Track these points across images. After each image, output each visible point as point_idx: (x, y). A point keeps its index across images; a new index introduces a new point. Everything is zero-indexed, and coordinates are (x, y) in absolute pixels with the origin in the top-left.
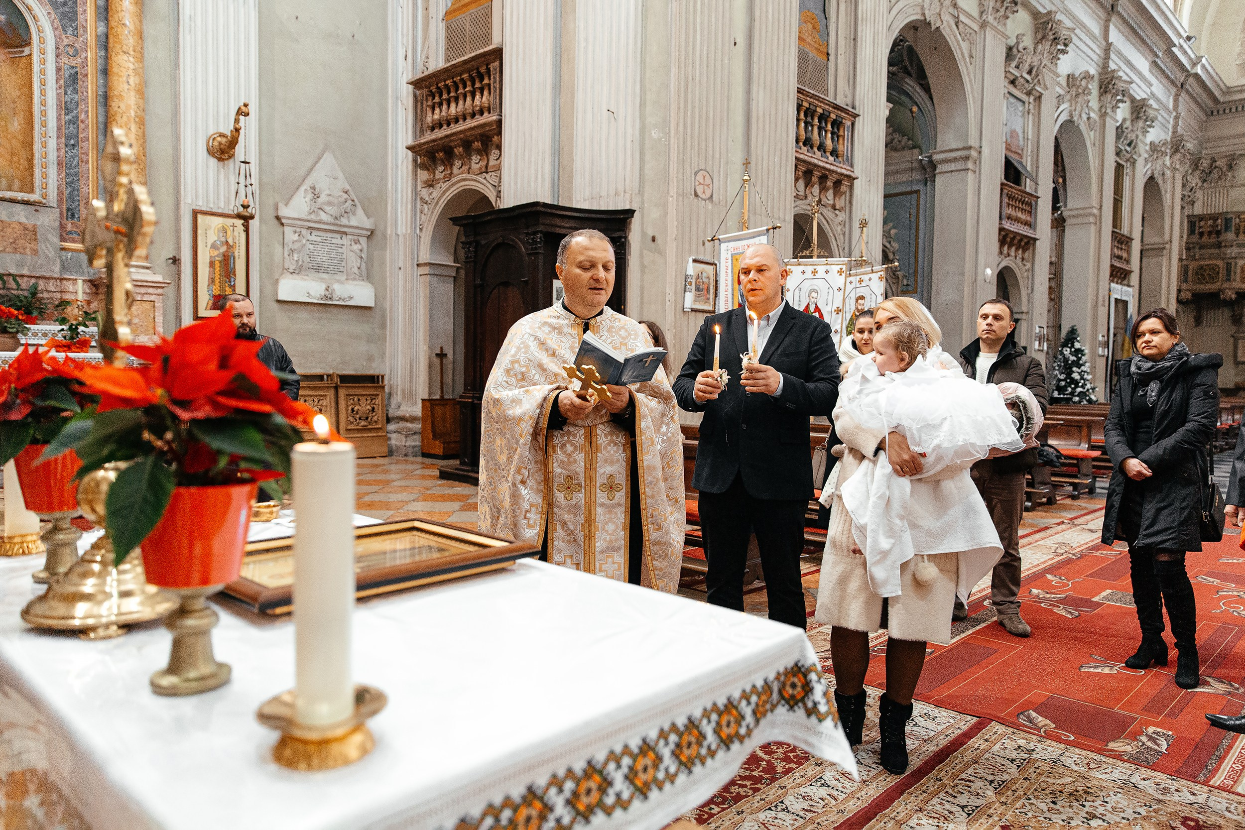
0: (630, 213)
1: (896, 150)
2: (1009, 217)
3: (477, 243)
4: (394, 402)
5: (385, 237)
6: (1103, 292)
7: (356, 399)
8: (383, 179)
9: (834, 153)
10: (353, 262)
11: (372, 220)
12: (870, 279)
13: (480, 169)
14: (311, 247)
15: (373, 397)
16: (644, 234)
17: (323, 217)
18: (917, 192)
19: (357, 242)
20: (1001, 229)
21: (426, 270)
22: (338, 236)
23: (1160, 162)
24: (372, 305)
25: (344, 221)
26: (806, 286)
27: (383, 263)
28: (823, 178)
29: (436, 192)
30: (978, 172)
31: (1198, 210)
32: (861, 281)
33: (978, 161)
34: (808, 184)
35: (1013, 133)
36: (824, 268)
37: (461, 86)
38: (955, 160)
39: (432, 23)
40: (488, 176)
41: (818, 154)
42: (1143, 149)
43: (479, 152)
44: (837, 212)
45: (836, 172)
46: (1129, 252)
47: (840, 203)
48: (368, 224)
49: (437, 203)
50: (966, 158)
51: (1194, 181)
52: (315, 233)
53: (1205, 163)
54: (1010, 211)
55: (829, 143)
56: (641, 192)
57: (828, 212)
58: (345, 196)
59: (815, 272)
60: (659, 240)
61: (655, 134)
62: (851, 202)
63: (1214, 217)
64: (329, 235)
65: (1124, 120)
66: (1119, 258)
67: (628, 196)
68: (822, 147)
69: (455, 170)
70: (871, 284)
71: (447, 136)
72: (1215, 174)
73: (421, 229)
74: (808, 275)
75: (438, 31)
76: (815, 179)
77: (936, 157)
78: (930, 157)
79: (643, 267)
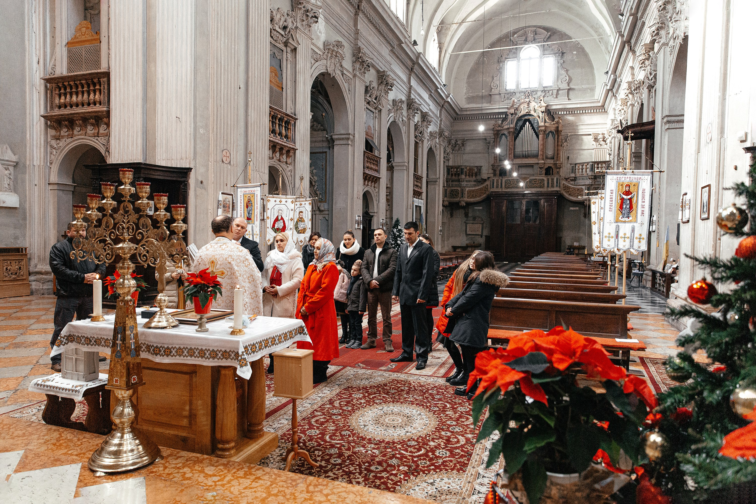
0: (190, 169)
1: (315, 130)
2: (368, 167)
3: (101, 179)
4: (33, 263)
5: (25, 166)
6: (410, 202)
7: (9, 262)
8: (24, 132)
9: (286, 137)
10: (5, 181)
11: (17, 157)
12: (305, 204)
13: (94, 134)
15: (20, 261)
16: (197, 180)
18: (326, 152)
19: (6, 169)
20: (364, 173)
21: (56, 187)
23: (434, 141)
24: (18, 206)
26: (277, 207)
27: (23, 181)
28: (281, 149)
29: (62, 143)
30: (353, 146)
31: (451, 164)
32: (301, 204)
33: (353, 141)
34: (274, 152)
35: (369, 127)
36: (285, 200)
37: (80, 87)
38: (343, 139)
39: (58, 48)
40: (99, 139)
41: (279, 137)
42: (426, 136)
43: (93, 125)
44: (288, 165)
45: (287, 147)
46: (421, 183)
47: (289, 161)
48: (14, 158)
49: (63, 149)
50: (348, 139)
51: (449, 150)
53: (453, 142)
54: (368, 165)
55: (284, 132)
56: (195, 160)
57: (284, 166)
59: (281, 201)
60: (204, 183)
61: (202, 131)
62: (294, 161)
63: (457, 167)
65: (418, 122)
66: (417, 186)
67: (188, 160)
68: (280, 134)
69: (75, 132)
70: (306, 206)
71: (71, 114)
72: (457, 148)
73: (51, 163)
74: (278, 202)
75: (62, 53)
76: (277, 149)
77: (334, 137)
78: (331, 136)
79: (196, 196)
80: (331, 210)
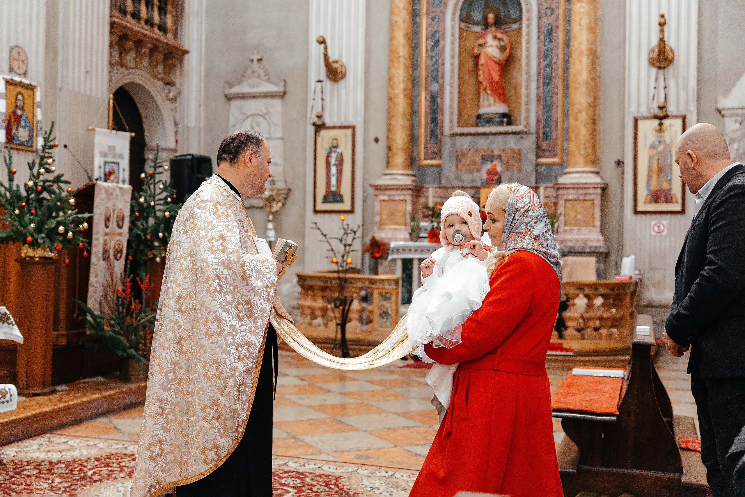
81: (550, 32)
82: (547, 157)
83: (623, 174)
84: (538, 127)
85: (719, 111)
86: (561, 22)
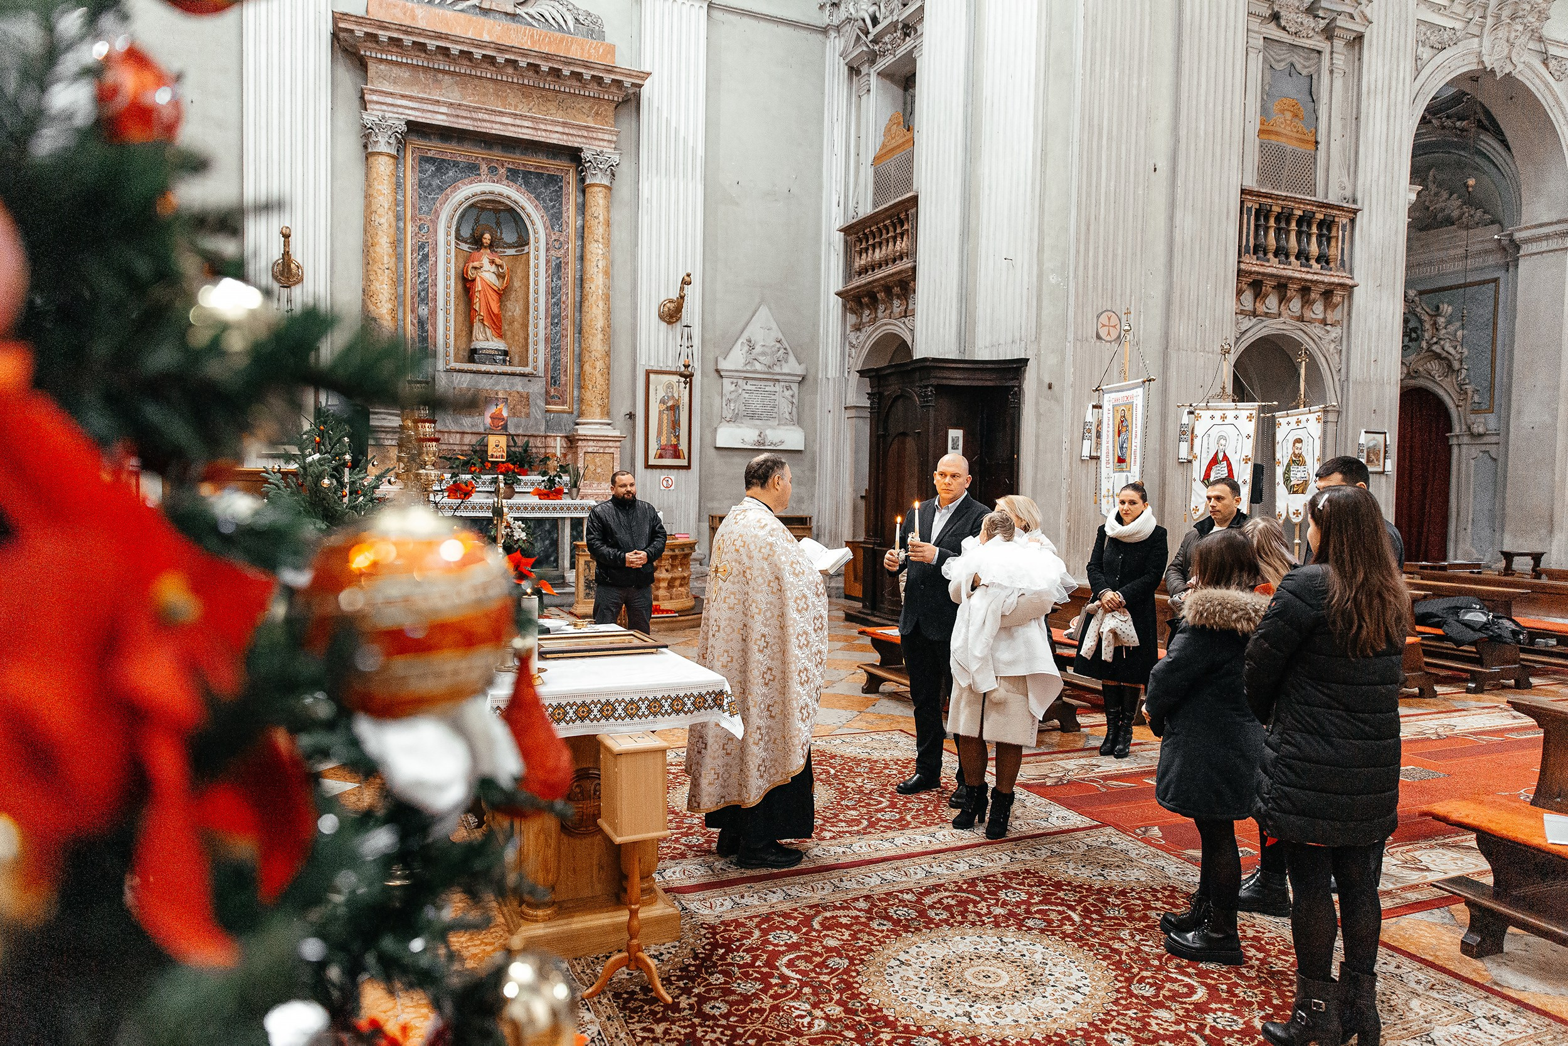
0: (1024, 362)
3: (881, 394)
5: (816, 380)
8: (816, 325)
9: (1324, 259)
10: (785, 408)
11: (803, 366)
12: (1308, 420)
13: (900, 313)
14: (747, 396)
16: (1040, 381)
17: (758, 367)
18: (1496, 280)
19: (789, 388)
21: (852, 413)
22: (772, 384)
24: (802, 448)
25: (777, 369)
27: (813, 407)
28: (1304, 291)
29: (862, 336)
32: (1299, 422)
37: (884, 232)
38: (1547, 237)
39: (862, 172)
40: (906, 322)
41: (1296, 263)
43: (899, 297)
44: (1328, 328)
45: (1323, 283)
47: (1331, 317)
48: (799, 370)
49: (864, 346)
52: (750, 382)
55: (1314, 249)
56: (1037, 339)
57: (1314, 329)
58: (778, 345)
59: (1224, 418)
60: (1055, 388)
61: (1053, 279)
62: (1349, 314)
64: (763, 383)
67: (1023, 343)
69: (879, 314)
71: (869, 283)
73: (849, 372)
75: (867, 178)
77: (1517, 236)
78: (1511, 235)
79: (1039, 416)
80: (1503, 432)
81: (559, 267)
82: (556, 404)
83: (634, 427)
84: (546, 371)
85: (717, 371)
86: (571, 258)
